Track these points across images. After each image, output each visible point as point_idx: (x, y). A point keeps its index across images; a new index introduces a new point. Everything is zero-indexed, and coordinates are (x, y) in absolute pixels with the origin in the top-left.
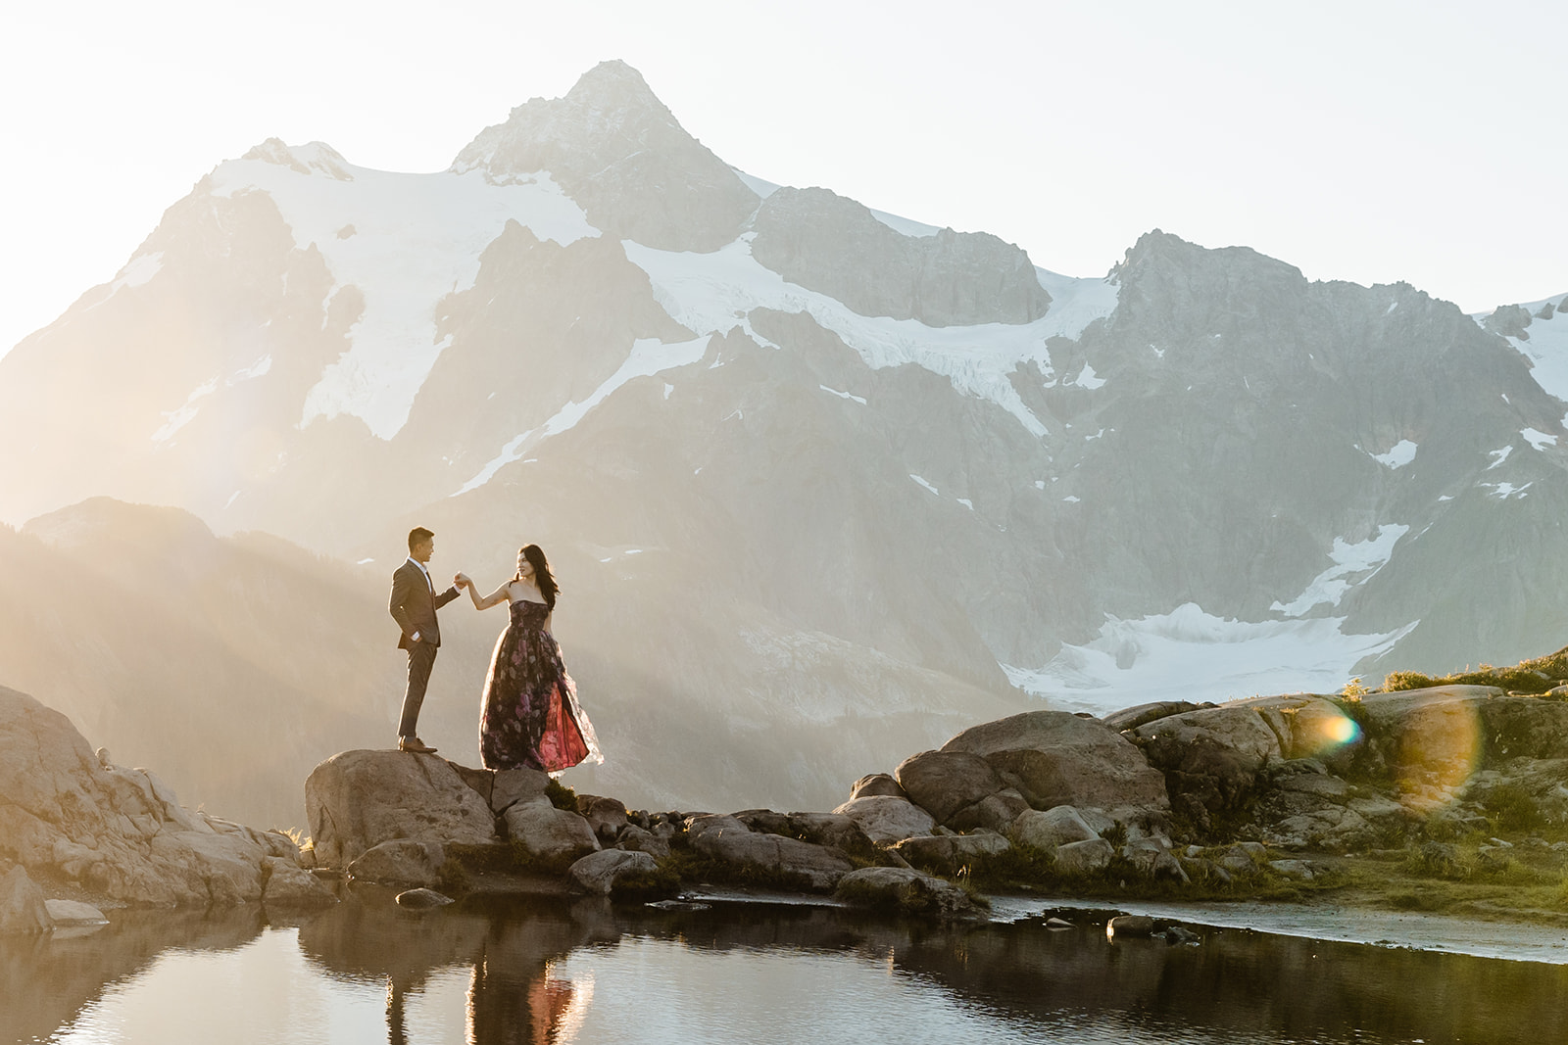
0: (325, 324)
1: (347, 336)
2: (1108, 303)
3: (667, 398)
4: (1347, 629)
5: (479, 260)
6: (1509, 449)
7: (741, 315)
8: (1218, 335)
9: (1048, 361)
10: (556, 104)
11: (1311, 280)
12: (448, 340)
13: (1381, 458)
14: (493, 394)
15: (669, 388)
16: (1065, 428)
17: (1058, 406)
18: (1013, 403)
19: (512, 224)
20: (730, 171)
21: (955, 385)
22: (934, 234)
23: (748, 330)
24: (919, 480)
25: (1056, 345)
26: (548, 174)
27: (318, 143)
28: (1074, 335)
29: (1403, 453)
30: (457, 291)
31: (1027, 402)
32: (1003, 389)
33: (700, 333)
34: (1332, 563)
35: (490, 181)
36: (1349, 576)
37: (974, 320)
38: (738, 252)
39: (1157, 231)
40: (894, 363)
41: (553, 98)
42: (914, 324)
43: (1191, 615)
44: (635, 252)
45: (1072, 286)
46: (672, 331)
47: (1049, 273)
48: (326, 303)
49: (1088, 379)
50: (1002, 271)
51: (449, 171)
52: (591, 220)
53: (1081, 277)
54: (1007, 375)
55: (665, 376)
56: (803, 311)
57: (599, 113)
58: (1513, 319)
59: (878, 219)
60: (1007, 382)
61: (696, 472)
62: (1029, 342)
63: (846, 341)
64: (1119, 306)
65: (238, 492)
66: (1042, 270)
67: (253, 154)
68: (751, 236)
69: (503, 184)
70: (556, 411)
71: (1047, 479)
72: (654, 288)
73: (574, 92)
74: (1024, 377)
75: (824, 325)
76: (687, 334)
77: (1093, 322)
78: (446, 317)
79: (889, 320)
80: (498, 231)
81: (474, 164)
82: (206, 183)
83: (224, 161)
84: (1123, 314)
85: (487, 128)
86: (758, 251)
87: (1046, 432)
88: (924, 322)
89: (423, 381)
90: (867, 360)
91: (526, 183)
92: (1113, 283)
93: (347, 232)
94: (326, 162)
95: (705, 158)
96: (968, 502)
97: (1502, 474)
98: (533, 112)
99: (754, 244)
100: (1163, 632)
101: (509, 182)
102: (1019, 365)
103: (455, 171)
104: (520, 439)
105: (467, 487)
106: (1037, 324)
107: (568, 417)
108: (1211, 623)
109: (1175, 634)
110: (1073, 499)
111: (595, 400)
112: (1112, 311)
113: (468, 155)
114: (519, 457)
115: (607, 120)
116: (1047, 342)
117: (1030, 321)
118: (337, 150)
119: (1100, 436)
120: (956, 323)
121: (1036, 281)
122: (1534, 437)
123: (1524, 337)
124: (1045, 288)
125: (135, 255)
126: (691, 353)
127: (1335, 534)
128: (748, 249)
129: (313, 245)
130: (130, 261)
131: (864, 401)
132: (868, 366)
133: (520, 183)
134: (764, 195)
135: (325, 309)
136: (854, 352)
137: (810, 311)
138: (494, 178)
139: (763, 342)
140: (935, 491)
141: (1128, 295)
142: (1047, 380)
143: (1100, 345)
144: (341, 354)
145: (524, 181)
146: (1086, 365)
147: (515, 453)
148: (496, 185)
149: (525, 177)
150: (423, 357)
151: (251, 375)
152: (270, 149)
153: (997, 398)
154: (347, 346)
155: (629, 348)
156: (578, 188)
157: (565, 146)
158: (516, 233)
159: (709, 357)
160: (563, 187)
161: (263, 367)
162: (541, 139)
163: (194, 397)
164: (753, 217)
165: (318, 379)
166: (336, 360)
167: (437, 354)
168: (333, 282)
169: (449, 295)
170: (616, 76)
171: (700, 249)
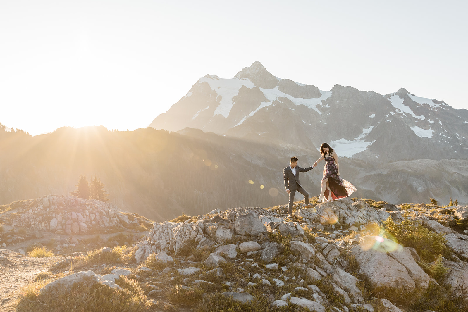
0: (216, 101)
2: (330, 95)
4: (365, 141)
5: (238, 91)
6: (388, 115)
7: (277, 98)
8: (346, 99)
9: (322, 104)
10: (249, 68)
11: (359, 91)
12: (234, 103)
13: (370, 117)
15: (267, 109)
16: (324, 113)
17: (323, 110)
18: (317, 110)
19: (243, 85)
20: (275, 77)
21: (308, 107)
22: (305, 85)
23: (278, 100)
24: (303, 121)
25: (323, 101)
26: (248, 78)
27: (214, 75)
28: (325, 100)
29: (373, 116)
31: (319, 110)
33: (271, 101)
34: (363, 132)
35: (240, 80)
36: (366, 134)
37: (311, 98)
38: (276, 89)
39: (337, 84)
40: (299, 104)
42: (302, 99)
43: (343, 140)
44: (261, 89)
45: (325, 92)
46: (267, 101)
48: (216, 98)
49: (327, 106)
50: (315, 90)
52: (255, 85)
55: (267, 107)
58: (389, 96)
59: (297, 83)
60: (316, 107)
61: (272, 121)
62: (319, 101)
63: (292, 101)
65: (205, 126)
66: (320, 90)
67: (205, 77)
68: (278, 86)
71: (322, 121)
72: (264, 95)
73: (251, 66)
74: (318, 106)
75: (289, 99)
76: (269, 101)
77: (328, 98)
78: (234, 100)
79: (298, 98)
80: (241, 87)
82: (198, 81)
83: (201, 78)
84: (332, 96)
85: (239, 72)
86: (279, 88)
87: (321, 114)
89: (231, 109)
90: (295, 104)
92: (331, 92)
93: (219, 88)
94: (216, 77)
95: (271, 75)
96: (310, 124)
97: (387, 118)
98: (245, 69)
99: (278, 88)
100: (339, 143)
101: (242, 80)
102: (317, 104)
103: (234, 78)
104: (245, 117)
107: (252, 114)
108: (346, 141)
109: (341, 143)
110: (325, 123)
111: (256, 111)
113: (236, 76)
114: (246, 120)
115: (256, 70)
116: (321, 101)
117: (319, 98)
119: (329, 114)
120: (308, 98)
122: (392, 113)
123: (390, 98)
124: (321, 93)
126: (270, 104)
127: (363, 128)
128: (277, 88)
129: (214, 90)
130: (188, 93)
131: (295, 110)
133: (244, 80)
134: (280, 80)
136: (293, 103)
137: (287, 97)
139: (280, 102)
140: (306, 123)
141: (333, 94)
142: (321, 106)
143: (329, 101)
146: (327, 104)
149: (244, 79)
150: (231, 105)
151: (206, 109)
152: (207, 76)
153: (314, 109)
154: (220, 104)
155: (261, 103)
156: (252, 80)
157: (250, 74)
158: (244, 87)
159: (272, 104)
160: (250, 80)
161: (208, 108)
162: (247, 73)
163: (198, 112)
164: (278, 84)
165: (216, 109)
166: (218, 106)
167: (233, 105)
168: (217, 95)
169: (234, 96)
170: (257, 63)
171: (271, 88)
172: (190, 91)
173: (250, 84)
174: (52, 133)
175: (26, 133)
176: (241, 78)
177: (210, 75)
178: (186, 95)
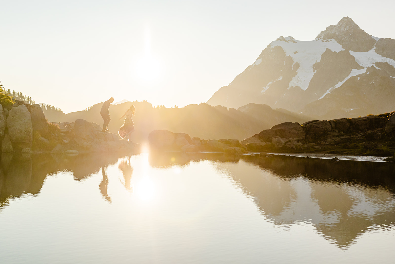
0: (292, 70)
1: (296, 72)
3: (358, 80)
5: (321, 56)
7: (373, 63)
10: (335, 26)
12: (316, 71)
15: (359, 78)
19: (327, 49)
20: (370, 36)
23: (375, 66)
26: (334, 39)
27: (290, 37)
30: (317, 62)
33: (365, 67)
35: (323, 41)
38: (372, 52)
44: (351, 53)
46: (359, 67)
48: (292, 66)
51: (315, 40)
52: (343, 47)
55: (358, 76)
57: (343, 27)
61: (365, 94)
63: (394, 67)
65: (277, 101)
67: (278, 39)
68: (375, 48)
69: (325, 42)
70: (337, 83)
72: (355, 59)
73: (339, 23)
75: (390, 64)
76: (363, 68)
78: (315, 67)
80: (325, 51)
81: (320, 38)
82: (269, 45)
83: (273, 41)
85: (322, 32)
86: (376, 51)
89: (311, 79)
93: (296, 53)
94: (291, 40)
95: (365, 34)
98: (331, 28)
99: (375, 50)
101: (326, 41)
103: (316, 40)
104: (330, 89)
105: (320, 98)
107: (340, 84)
111: (344, 81)
113: (318, 37)
114: (330, 92)
115: (345, 28)
118: (293, 38)
126: (363, 71)
128: (374, 51)
129: (290, 55)
130: (256, 60)
133: (329, 41)
134: (377, 40)
135: (292, 67)
137: (387, 62)
139: (378, 68)
144: (296, 75)
147: (329, 92)
148: (324, 42)
149: (329, 40)
150: (311, 75)
151: (279, 80)
152: (281, 38)
154: (297, 74)
155: (351, 71)
156: (340, 41)
157: (337, 34)
158: (328, 51)
159: (367, 72)
160: (337, 41)
161: (281, 78)
162: (333, 33)
163: (268, 84)
164: (375, 44)
165: (292, 80)
166: (295, 76)
167: (313, 74)
168: (293, 62)
169: (316, 63)
170: (347, 20)
171: (365, 51)
172: (259, 58)
173: (336, 47)
174: (87, 110)
175: (58, 110)
176: (324, 39)
177: (284, 37)
178: (254, 63)
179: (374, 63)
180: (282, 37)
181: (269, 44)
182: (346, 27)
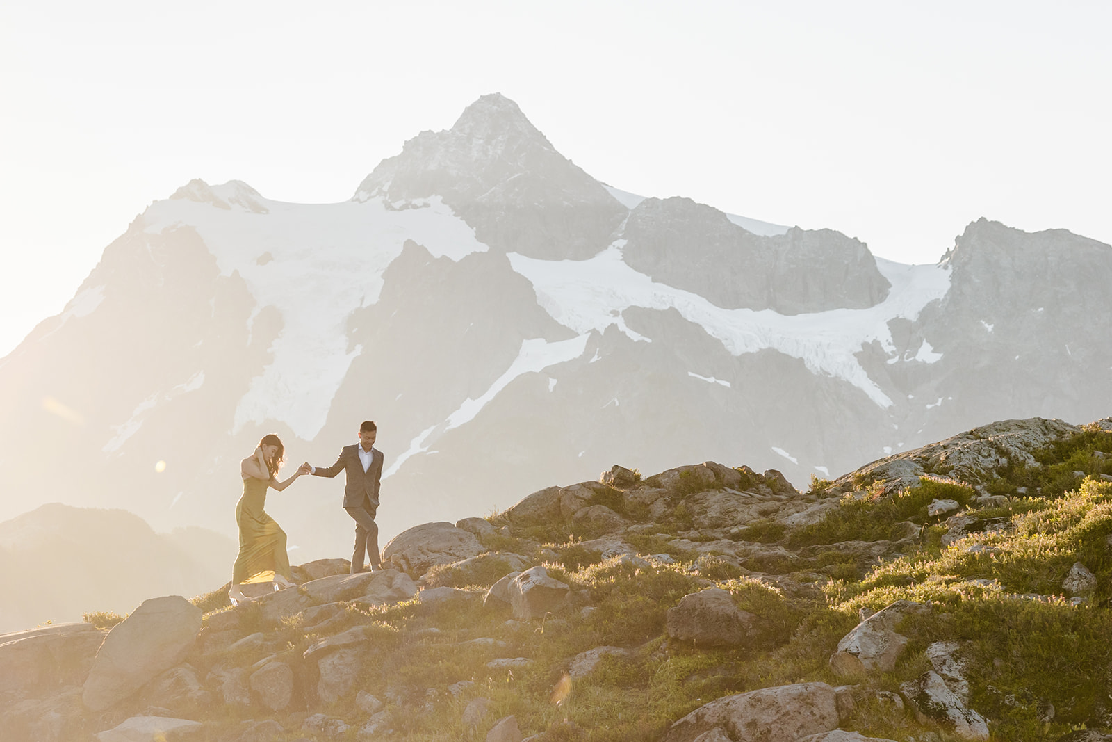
0: (249, 342)
1: (269, 351)
2: (941, 286)
3: (551, 390)
5: (383, 276)
7: (615, 313)
8: (1041, 309)
9: (891, 340)
10: (443, 135)
12: (359, 349)
14: (400, 395)
15: (553, 382)
16: (908, 399)
17: (900, 379)
18: (860, 379)
19: (409, 244)
20: (600, 186)
21: (808, 366)
22: (784, 232)
23: (622, 327)
24: (781, 451)
25: (897, 326)
26: (440, 198)
27: (235, 181)
28: (912, 316)
30: (364, 306)
31: (872, 377)
32: (851, 367)
33: (579, 331)
35: (388, 207)
37: (822, 308)
38: (611, 258)
39: (982, 219)
40: (753, 349)
41: (440, 131)
42: (769, 315)
44: (520, 263)
45: (909, 272)
46: (558, 332)
47: (887, 262)
48: (250, 322)
49: (927, 354)
50: (846, 262)
51: (353, 200)
52: (480, 237)
53: (917, 264)
54: (855, 355)
55: (549, 371)
56: (671, 308)
57: (481, 141)
59: (733, 222)
60: (855, 361)
61: (580, 455)
62: (872, 324)
63: (709, 331)
64: (952, 288)
65: (180, 493)
66: (881, 260)
67: (180, 194)
68: (622, 243)
69: (401, 209)
70: (457, 407)
71: (893, 446)
72: (537, 294)
73: (459, 124)
74: (870, 356)
75: (690, 319)
76: (570, 334)
77: (929, 303)
78: (355, 330)
79: (747, 311)
80: (398, 251)
81: (374, 193)
82: (139, 222)
83: (154, 202)
84: (955, 295)
85: (384, 161)
86: (630, 257)
87: (891, 403)
88: (779, 311)
89: (338, 387)
90: (729, 348)
91: (421, 207)
92: (946, 267)
93: (265, 259)
94: (243, 197)
95: (579, 176)
96: (824, 469)
98: (423, 144)
99: (623, 250)
101: (405, 207)
102: (865, 345)
103: (358, 200)
104: (426, 433)
106: (879, 308)
107: (469, 410)
111: (490, 395)
112: (945, 292)
113: (368, 185)
114: (425, 449)
115: (489, 147)
116: (889, 323)
117: (872, 305)
118: (253, 187)
119: (939, 404)
120: (808, 311)
121: (877, 270)
124: (884, 275)
125: (81, 289)
126: (572, 350)
128: (619, 255)
129: (236, 272)
130: (77, 294)
131: (727, 384)
132: (730, 353)
133: (415, 207)
134: (632, 206)
135: (249, 329)
136: (718, 341)
137: (677, 307)
138: (393, 204)
139: (635, 337)
140: (794, 460)
141: (959, 278)
142: (889, 357)
143: (935, 323)
144: (265, 367)
145: (419, 205)
146: (924, 342)
147: (422, 446)
148: (395, 210)
149: (418, 201)
150: (337, 367)
151: (188, 388)
152: (194, 189)
153: (846, 376)
154: (270, 359)
155: (518, 348)
156: (467, 211)
157: (453, 172)
158: (413, 252)
159: (588, 353)
160: (453, 209)
161: (198, 381)
162: (433, 167)
163: (136, 412)
164: (623, 226)
165: (247, 390)
166: (261, 373)
167: (348, 361)
168: (254, 304)
169: (357, 310)
170: (495, 107)
171: (577, 258)
172: (87, 285)
176: (395, 195)
177: (210, 184)
178: (69, 306)
179: (620, 310)
180: (198, 183)
181: (139, 217)
182: (494, 142)
